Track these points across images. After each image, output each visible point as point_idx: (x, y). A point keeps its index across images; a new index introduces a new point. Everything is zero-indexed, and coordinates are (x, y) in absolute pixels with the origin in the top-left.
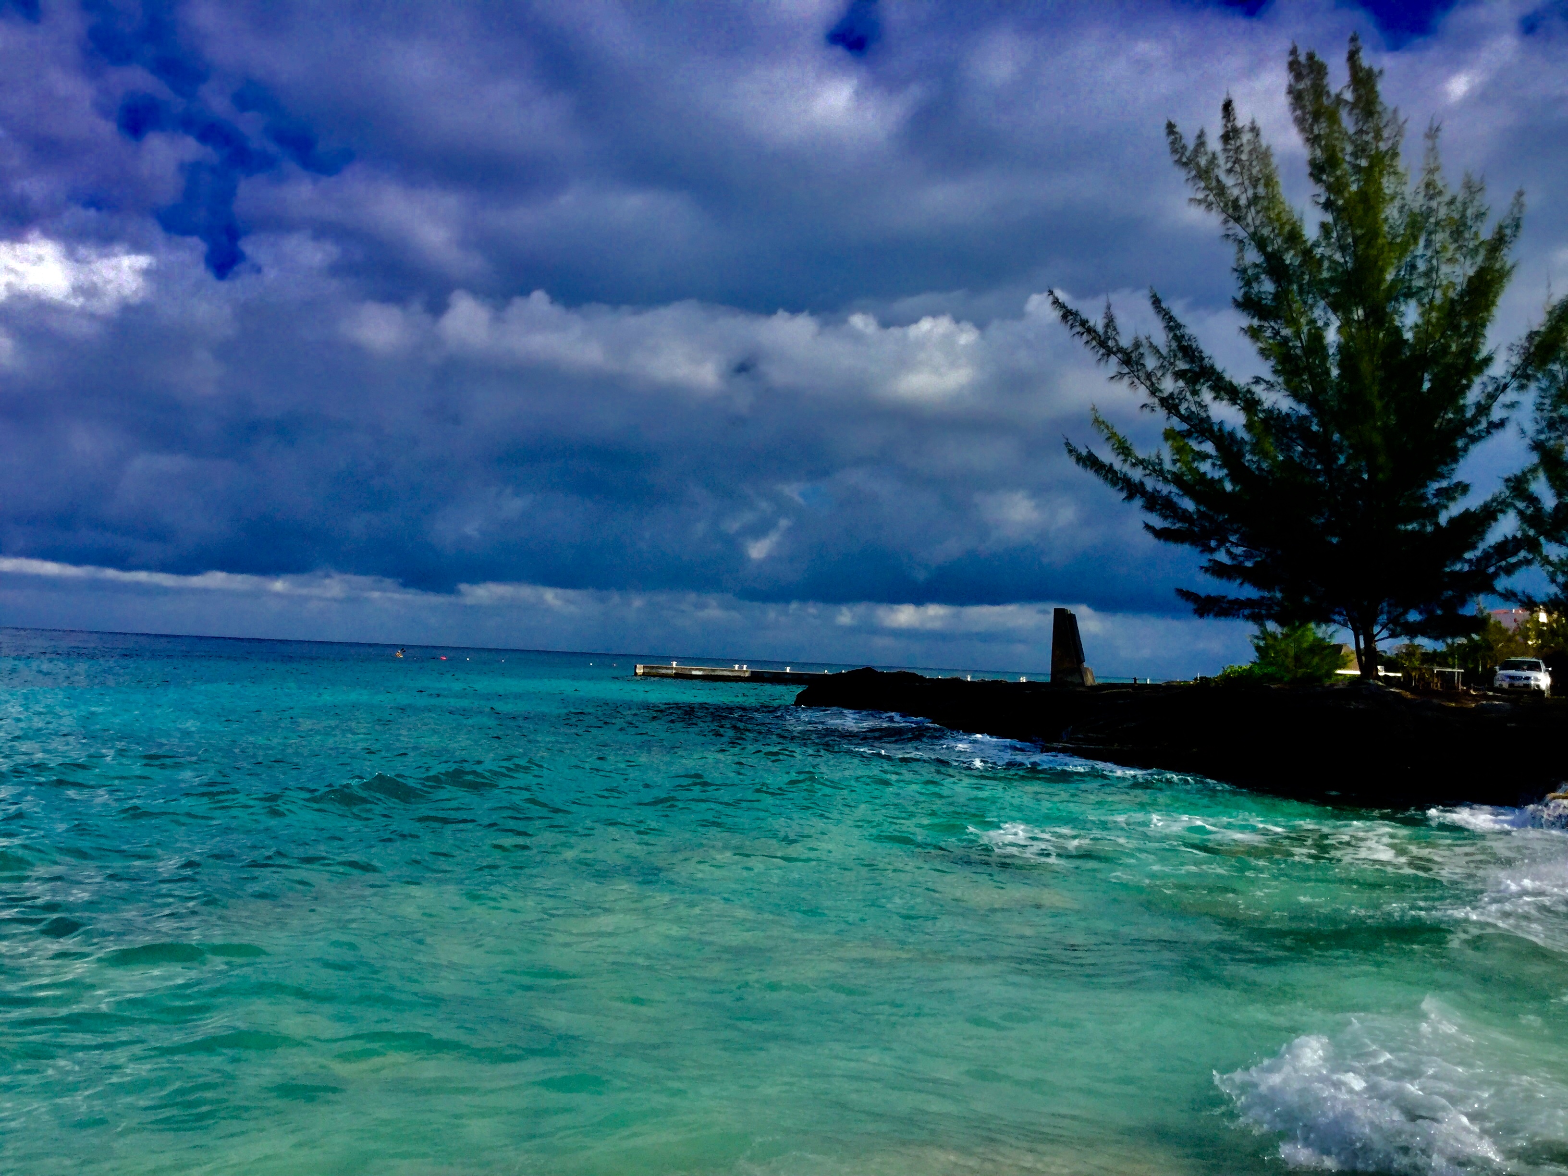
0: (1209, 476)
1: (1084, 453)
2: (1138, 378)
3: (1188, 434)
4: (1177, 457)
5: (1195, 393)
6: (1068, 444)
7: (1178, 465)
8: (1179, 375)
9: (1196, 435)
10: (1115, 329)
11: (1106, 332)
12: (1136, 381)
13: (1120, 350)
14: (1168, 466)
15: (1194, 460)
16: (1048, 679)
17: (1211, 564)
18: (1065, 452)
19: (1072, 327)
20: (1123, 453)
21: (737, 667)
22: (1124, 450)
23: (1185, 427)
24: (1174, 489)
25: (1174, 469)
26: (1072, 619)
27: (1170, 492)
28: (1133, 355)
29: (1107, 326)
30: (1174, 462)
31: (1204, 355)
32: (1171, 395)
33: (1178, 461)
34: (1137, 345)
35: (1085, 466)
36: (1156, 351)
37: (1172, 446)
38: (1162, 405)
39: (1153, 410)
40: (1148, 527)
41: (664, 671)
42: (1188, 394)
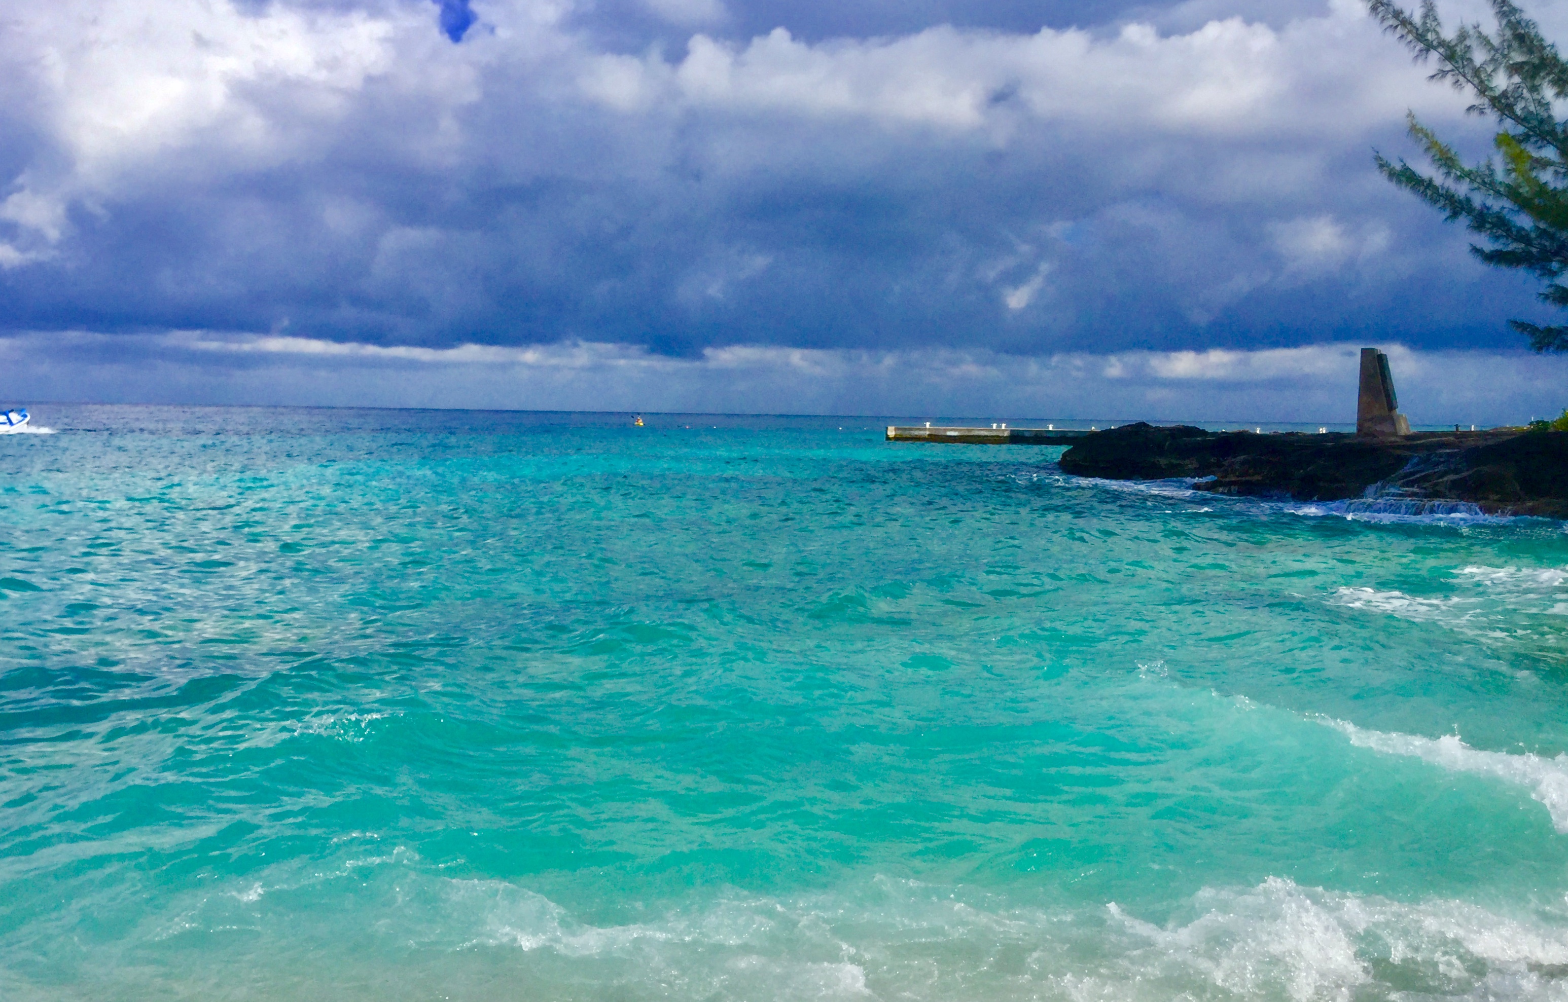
0: (1551, 186)
1: (1398, 167)
2: (1464, 76)
3: (1526, 138)
4: (1510, 166)
5: (1534, 89)
6: (1378, 158)
7: (1513, 175)
8: (1515, 69)
9: (1533, 139)
10: (1435, 19)
11: (1425, 23)
12: (1461, 79)
13: (1442, 43)
14: (1500, 175)
15: (1532, 169)
16: (1353, 429)
17: (1551, 290)
18: (1375, 166)
19: (1383, 19)
20: (1445, 165)
21: (995, 426)
22: (1446, 161)
23: (1520, 129)
24: (1507, 204)
25: (1508, 181)
26: (1381, 360)
27: (1503, 208)
28: (1458, 49)
29: (1426, 16)
30: (1509, 172)
31: (1545, 44)
32: (1504, 94)
33: (1514, 170)
34: (1463, 36)
35: (1399, 182)
36: (1485, 41)
37: (1506, 153)
38: (1494, 106)
39: (1482, 112)
40: (1476, 250)
41: (917, 433)
42: (1525, 91)
